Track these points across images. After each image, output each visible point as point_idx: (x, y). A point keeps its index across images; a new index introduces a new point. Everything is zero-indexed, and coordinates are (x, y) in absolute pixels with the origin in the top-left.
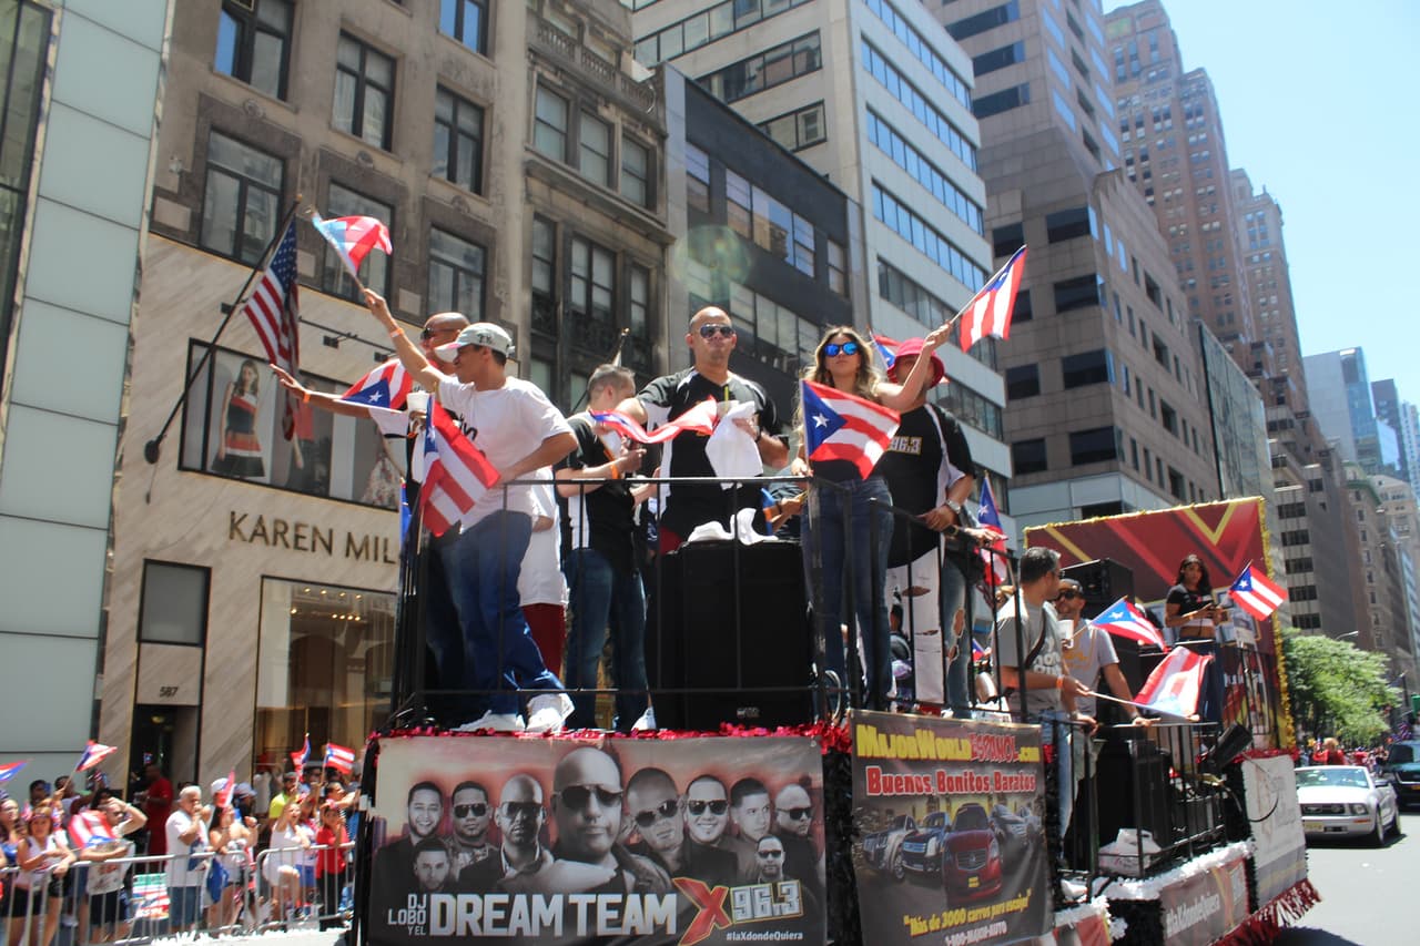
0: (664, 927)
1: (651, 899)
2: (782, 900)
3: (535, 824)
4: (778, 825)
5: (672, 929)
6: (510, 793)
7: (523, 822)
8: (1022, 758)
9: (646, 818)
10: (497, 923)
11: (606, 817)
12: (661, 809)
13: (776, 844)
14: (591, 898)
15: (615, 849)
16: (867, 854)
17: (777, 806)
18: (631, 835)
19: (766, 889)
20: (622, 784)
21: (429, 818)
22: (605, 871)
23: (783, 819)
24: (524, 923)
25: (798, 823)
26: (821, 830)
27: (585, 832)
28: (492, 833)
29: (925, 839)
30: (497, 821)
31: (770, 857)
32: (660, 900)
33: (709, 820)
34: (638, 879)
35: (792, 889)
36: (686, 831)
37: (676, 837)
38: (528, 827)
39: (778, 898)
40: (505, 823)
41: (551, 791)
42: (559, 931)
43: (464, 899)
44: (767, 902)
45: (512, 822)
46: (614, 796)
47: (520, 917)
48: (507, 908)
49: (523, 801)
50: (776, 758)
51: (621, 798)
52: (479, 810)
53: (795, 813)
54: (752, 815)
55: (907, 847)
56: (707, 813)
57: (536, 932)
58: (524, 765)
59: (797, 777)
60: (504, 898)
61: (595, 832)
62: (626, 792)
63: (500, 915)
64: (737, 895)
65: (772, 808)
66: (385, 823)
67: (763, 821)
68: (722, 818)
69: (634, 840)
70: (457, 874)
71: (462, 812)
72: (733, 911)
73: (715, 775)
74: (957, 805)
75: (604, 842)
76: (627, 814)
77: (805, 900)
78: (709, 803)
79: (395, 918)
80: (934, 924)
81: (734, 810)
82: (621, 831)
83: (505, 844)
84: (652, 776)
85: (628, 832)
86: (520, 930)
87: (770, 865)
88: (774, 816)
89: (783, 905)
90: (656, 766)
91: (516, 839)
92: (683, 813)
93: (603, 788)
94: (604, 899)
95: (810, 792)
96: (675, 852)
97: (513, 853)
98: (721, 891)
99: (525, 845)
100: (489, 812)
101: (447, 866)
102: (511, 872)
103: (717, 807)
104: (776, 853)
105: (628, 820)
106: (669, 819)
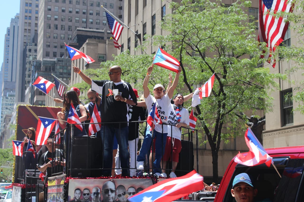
3: (98, 197)
6: (94, 191)
9: (120, 196)
11: (112, 195)
12: (123, 194)
18: (117, 199)
20: (115, 189)
37: (125, 199)
40: (93, 196)
46: (114, 191)
50: (146, 183)
51: (115, 191)
52: (88, 194)
56: (132, 195)
61: (110, 198)
62: (116, 190)
66: (70, 197)
71: (85, 195)
73: (133, 186)
75: (111, 200)
82: (115, 198)
84: (121, 187)
85: (116, 198)
90: (122, 185)
91: (95, 200)
93: (112, 189)
100: (90, 195)
105: (116, 196)
106: (124, 196)
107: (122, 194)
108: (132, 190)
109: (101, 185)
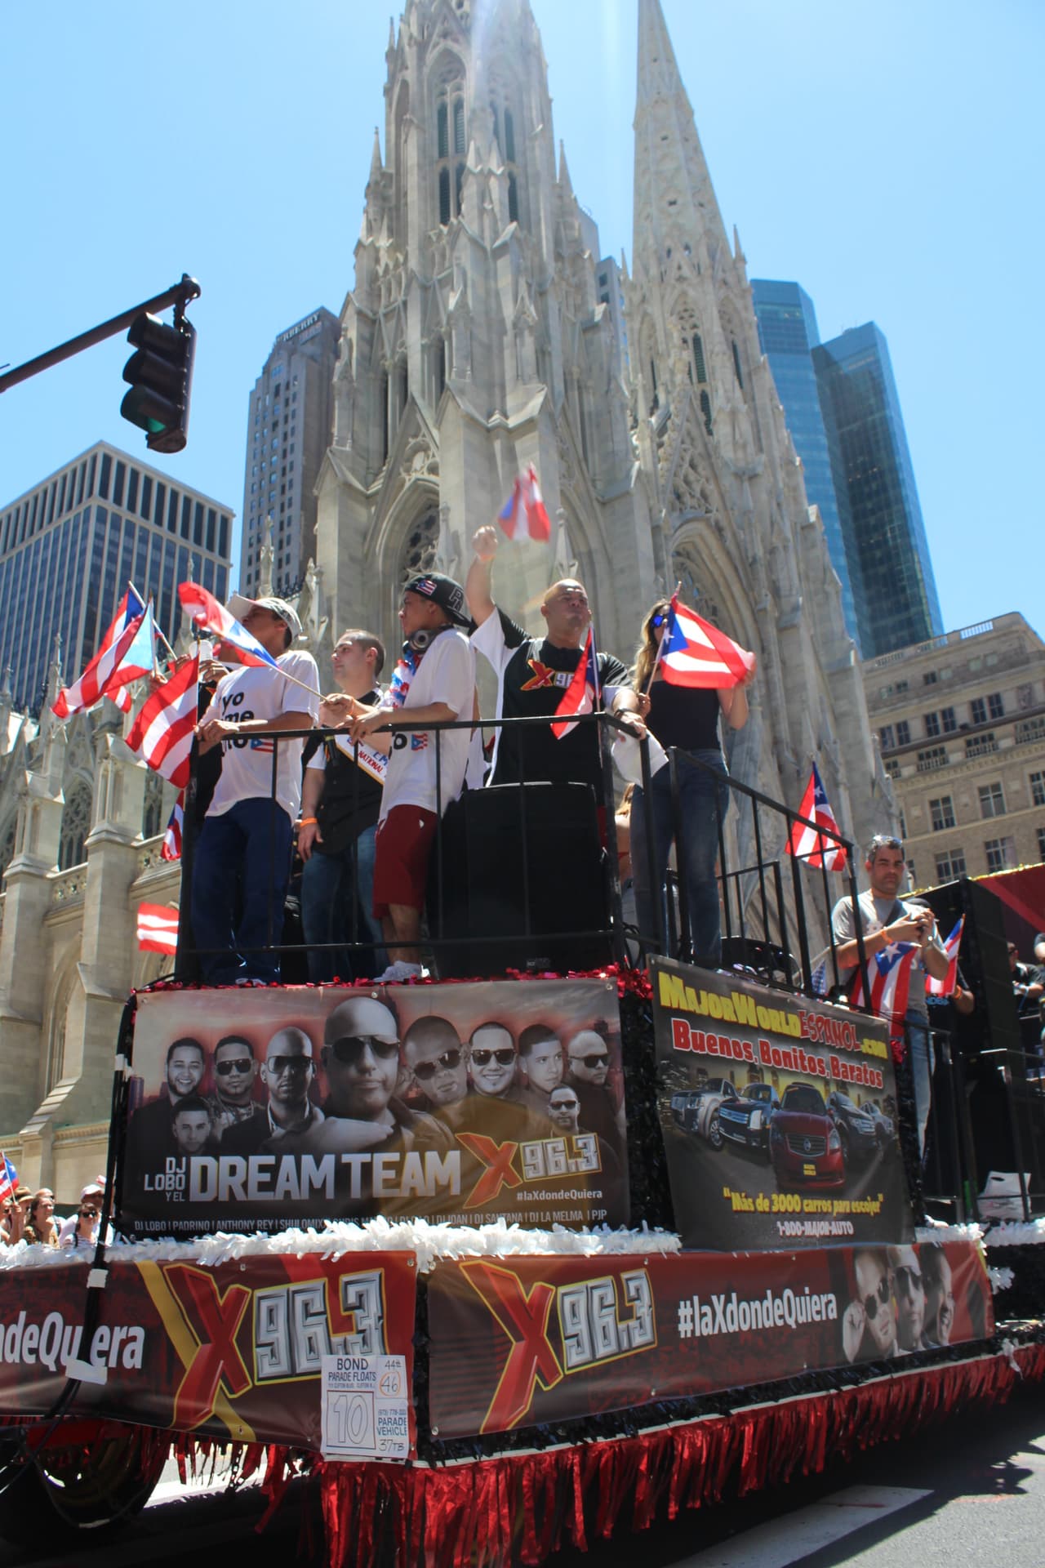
0: (448, 1186)
1: (432, 1156)
2: (578, 1155)
3: (305, 1079)
4: (572, 1074)
5: (456, 1190)
6: (278, 1046)
7: (291, 1078)
8: (864, 1049)
9: (426, 1070)
10: (262, 1187)
11: (383, 1069)
12: (442, 1060)
13: (570, 1094)
14: (366, 1157)
15: (392, 1105)
16: (676, 1113)
17: (571, 1053)
18: (410, 1088)
19: (560, 1143)
20: (399, 1034)
21: (190, 1077)
22: (382, 1127)
23: (577, 1067)
24: (292, 1186)
25: (593, 1071)
26: (619, 1078)
27: (360, 1087)
28: (258, 1090)
29: (748, 1110)
30: (263, 1078)
31: (564, 1109)
32: (442, 1158)
33: (496, 1070)
34: (417, 1135)
35: (589, 1142)
36: (470, 1084)
37: (459, 1088)
38: (297, 1082)
39: (572, 1152)
40: (271, 1079)
41: (322, 1043)
42: (330, 1193)
43: (227, 1161)
44: (562, 1159)
45: (279, 1078)
46: (391, 1047)
47: (288, 1180)
48: (274, 1170)
49: (290, 1055)
50: (567, 1004)
51: (399, 1049)
52: (243, 1066)
53: (591, 1061)
54: (543, 1065)
55: (724, 1113)
56: (493, 1063)
57: (305, 1195)
58: (291, 1017)
59: (592, 1021)
60: (270, 1160)
61: (370, 1086)
62: (404, 1042)
63: (266, 1177)
64: (528, 1150)
65: (564, 1055)
66: (142, 1081)
67: (554, 1070)
68: (510, 1068)
69: (412, 1094)
70: (219, 1135)
71: (225, 1068)
72: (524, 1168)
73: (500, 1021)
74: (785, 1082)
75: (379, 1097)
76: (405, 1066)
77: (604, 1155)
78: (495, 1053)
79: (151, 1183)
80: (762, 1204)
81: (523, 1059)
82: (399, 1084)
83: (271, 1102)
84: (434, 1024)
85: (406, 1085)
86: (287, 1193)
87: (563, 1116)
88: (567, 1065)
89: (579, 1160)
90: (436, 1013)
91: (284, 1096)
92: (466, 1063)
93: (378, 1039)
94: (380, 1158)
95: (607, 1038)
96: (457, 1105)
97: (280, 1111)
98: (510, 1146)
99: (293, 1103)
100: (254, 1068)
101: (208, 1127)
102: (278, 1132)
103: (504, 1056)
104: (570, 1104)
105: (406, 1073)
106: (451, 1071)
107: (437, 1064)
108: (493, 1040)
109: (318, 1019)
